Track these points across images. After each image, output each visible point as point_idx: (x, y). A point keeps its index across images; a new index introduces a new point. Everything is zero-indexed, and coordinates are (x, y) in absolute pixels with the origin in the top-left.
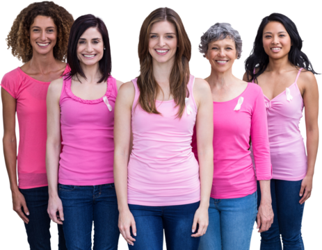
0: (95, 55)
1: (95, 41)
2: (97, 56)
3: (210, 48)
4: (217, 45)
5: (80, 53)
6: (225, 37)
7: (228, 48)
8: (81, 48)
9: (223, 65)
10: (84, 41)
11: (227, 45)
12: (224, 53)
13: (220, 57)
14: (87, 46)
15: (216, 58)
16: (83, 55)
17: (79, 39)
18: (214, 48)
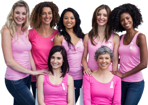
0: (58, 64)
1: (59, 58)
2: (59, 65)
3: (99, 58)
4: (102, 57)
5: (52, 62)
6: (105, 54)
7: (107, 58)
8: (52, 60)
9: (104, 66)
10: (54, 57)
11: (107, 57)
12: (105, 60)
13: (103, 63)
14: (55, 60)
15: (101, 63)
16: (53, 63)
17: (51, 56)
18: (100, 58)
